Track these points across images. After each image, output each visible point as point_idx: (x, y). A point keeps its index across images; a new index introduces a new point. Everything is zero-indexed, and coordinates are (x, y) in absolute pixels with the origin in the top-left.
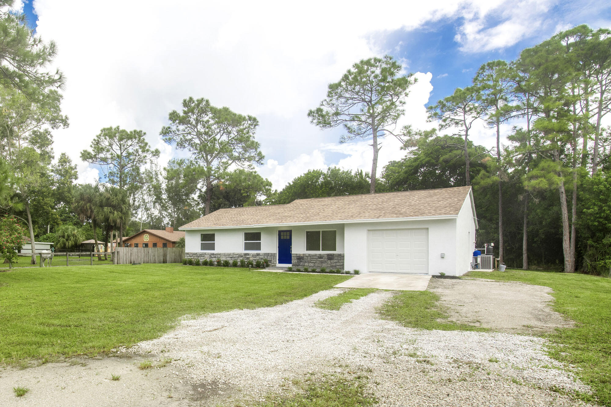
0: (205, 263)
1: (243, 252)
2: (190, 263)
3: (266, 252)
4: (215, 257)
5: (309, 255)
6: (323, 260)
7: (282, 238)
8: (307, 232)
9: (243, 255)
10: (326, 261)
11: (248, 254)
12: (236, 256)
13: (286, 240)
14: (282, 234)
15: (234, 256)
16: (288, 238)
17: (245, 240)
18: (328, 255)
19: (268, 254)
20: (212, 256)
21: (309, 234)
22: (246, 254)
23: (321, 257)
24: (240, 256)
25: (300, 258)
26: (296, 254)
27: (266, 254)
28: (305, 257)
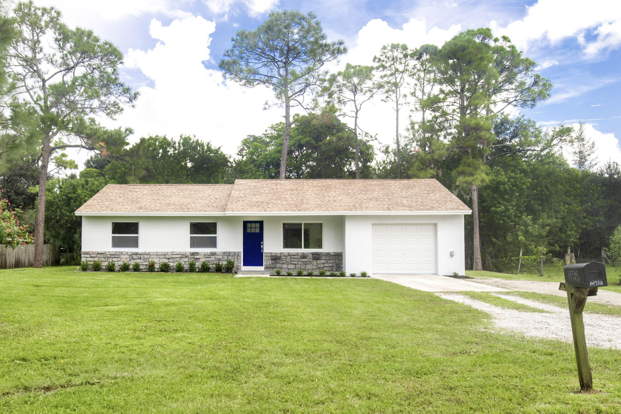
0: (125, 268)
1: (190, 250)
2: (97, 268)
3: (225, 251)
4: (140, 258)
5: (289, 254)
6: (307, 260)
7: (249, 231)
8: (284, 224)
9: (189, 254)
10: (310, 262)
11: (197, 254)
12: (177, 256)
13: (255, 234)
14: (249, 225)
15: (174, 256)
16: (258, 231)
17: (191, 233)
18: (313, 254)
19: (228, 254)
20: (135, 257)
21: (286, 226)
22: (193, 254)
23: (304, 256)
24: (184, 256)
25: (276, 258)
26: (271, 253)
27: (227, 253)
28: (283, 257)
